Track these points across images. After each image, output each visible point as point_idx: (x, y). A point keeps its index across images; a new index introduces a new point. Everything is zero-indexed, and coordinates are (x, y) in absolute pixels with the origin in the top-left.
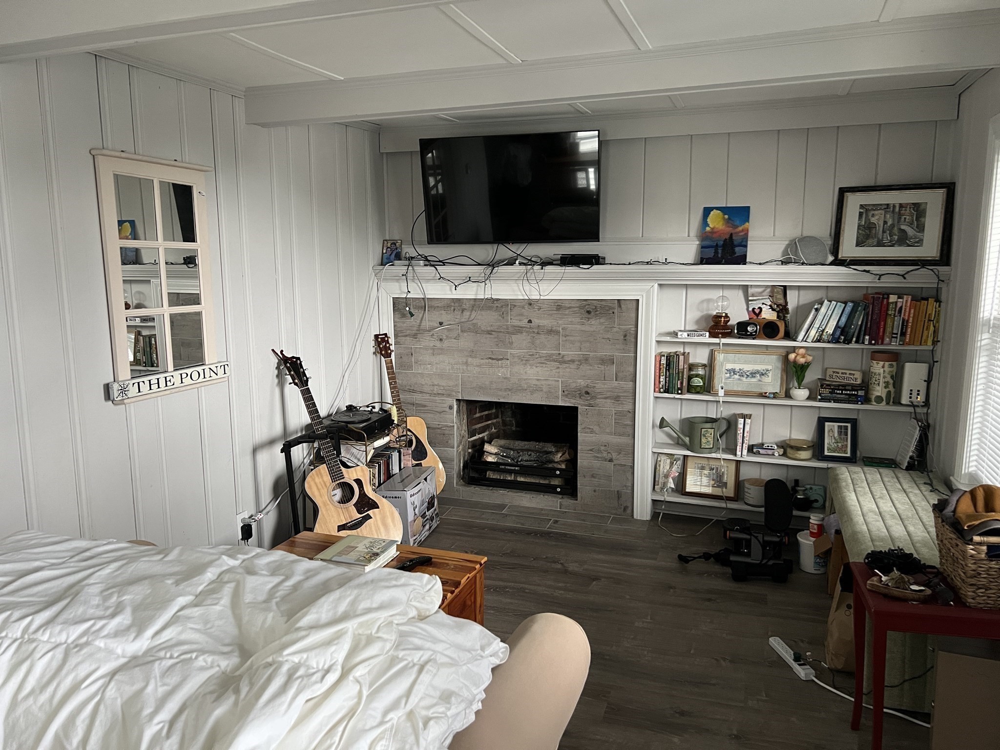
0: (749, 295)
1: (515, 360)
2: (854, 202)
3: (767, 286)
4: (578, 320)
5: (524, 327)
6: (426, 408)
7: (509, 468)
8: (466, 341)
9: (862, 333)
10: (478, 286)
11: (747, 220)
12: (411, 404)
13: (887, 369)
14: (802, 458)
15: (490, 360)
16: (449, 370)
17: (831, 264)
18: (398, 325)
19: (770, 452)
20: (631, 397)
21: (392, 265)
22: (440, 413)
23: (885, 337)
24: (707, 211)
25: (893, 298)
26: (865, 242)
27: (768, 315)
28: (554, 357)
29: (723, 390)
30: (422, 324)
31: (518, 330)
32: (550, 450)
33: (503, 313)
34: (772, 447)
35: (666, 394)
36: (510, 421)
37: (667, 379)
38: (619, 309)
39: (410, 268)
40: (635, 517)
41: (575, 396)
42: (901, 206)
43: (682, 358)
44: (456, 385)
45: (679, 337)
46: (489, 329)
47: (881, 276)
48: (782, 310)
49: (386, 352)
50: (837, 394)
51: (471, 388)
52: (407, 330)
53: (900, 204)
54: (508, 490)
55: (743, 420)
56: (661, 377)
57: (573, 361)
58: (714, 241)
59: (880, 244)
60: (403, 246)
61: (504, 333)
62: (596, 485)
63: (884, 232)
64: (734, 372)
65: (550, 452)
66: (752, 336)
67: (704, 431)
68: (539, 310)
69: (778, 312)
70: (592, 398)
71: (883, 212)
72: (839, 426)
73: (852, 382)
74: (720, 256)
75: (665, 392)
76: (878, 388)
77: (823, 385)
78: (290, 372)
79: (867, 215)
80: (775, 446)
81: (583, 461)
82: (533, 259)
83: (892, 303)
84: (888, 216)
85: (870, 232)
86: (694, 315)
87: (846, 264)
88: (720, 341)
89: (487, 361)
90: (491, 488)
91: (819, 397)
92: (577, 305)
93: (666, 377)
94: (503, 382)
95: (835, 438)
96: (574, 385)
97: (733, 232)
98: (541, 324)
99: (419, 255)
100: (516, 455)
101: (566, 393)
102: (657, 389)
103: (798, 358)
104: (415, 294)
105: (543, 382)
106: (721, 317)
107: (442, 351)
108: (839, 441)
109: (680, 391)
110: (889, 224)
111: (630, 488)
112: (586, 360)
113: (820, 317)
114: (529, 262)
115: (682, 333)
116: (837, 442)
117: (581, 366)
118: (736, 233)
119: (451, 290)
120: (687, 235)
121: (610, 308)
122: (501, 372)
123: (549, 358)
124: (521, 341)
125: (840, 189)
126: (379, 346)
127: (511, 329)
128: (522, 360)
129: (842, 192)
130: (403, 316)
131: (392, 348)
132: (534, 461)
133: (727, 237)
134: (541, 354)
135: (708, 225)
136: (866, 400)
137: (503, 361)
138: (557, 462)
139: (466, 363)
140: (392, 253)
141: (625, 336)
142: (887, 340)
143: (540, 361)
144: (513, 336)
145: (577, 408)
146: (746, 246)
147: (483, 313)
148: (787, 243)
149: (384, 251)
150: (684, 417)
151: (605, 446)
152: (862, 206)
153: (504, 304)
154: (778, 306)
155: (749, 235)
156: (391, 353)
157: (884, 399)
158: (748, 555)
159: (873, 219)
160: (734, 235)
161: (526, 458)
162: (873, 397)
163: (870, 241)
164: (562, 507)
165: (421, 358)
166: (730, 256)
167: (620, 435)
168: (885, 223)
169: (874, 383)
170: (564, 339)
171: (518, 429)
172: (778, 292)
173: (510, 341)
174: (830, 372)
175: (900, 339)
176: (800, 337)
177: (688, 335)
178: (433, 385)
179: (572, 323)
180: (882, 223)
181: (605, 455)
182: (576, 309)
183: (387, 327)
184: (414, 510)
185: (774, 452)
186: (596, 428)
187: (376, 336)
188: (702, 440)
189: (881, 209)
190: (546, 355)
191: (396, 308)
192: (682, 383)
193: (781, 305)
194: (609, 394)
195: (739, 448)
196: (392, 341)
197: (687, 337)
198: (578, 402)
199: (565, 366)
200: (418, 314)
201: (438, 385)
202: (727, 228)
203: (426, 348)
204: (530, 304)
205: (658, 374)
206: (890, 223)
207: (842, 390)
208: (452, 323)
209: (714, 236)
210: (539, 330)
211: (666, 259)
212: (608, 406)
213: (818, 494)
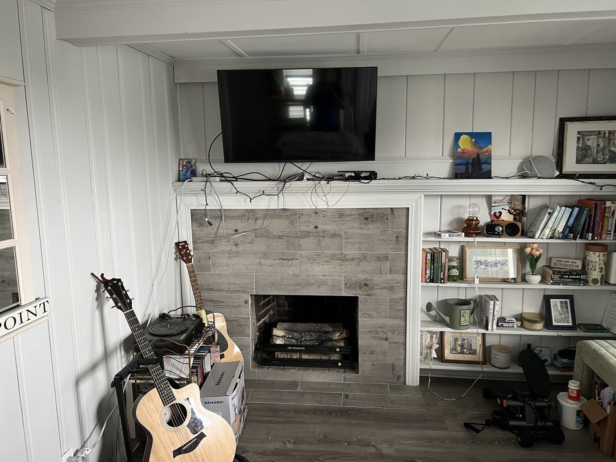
0: (492, 202)
1: (303, 260)
2: (572, 129)
3: (507, 196)
4: (357, 225)
5: (312, 232)
6: (223, 304)
7: (295, 348)
8: (260, 245)
9: (585, 231)
10: (270, 198)
11: (490, 142)
12: (209, 301)
13: (602, 258)
14: (538, 329)
15: (281, 261)
16: (245, 270)
17: (557, 177)
18: (196, 233)
19: (511, 325)
20: (403, 287)
21: (190, 181)
22: (236, 307)
23: (603, 233)
24: (458, 136)
25: (608, 204)
26: (583, 160)
27: (507, 217)
28: (338, 256)
29: (478, 279)
30: (219, 232)
31: (306, 234)
32: (328, 330)
33: (292, 221)
34: (512, 320)
35: (432, 284)
36: (284, 303)
37: (432, 271)
38: (392, 216)
39: (208, 184)
40: (407, 384)
41: (356, 288)
42: (610, 132)
43: (444, 254)
44: (251, 283)
45: (443, 237)
46: (280, 234)
47: (602, 187)
48: (519, 214)
49: (188, 258)
50: (565, 278)
51: (265, 285)
52: (204, 237)
53: (609, 131)
54: (297, 368)
55: (493, 302)
56: (427, 270)
57: (353, 259)
58: (465, 160)
59: (595, 162)
60: (197, 164)
61: (293, 237)
62: (375, 360)
63: (597, 152)
64: (480, 263)
65: (328, 332)
66: (499, 235)
67: (463, 312)
68: (323, 218)
69: (515, 215)
70: (370, 289)
71: (596, 137)
72: (560, 302)
73: (574, 268)
74: (470, 171)
75: (430, 282)
76: (594, 272)
77: (554, 272)
78: (111, 295)
79: (583, 139)
80: (514, 320)
81: (363, 341)
82: (317, 175)
83: (608, 207)
84: (600, 140)
85: (586, 152)
86: (447, 218)
87: (576, 178)
88: (475, 240)
89: (278, 261)
90: (282, 367)
91: (552, 282)
92: (357, 213)
93: (431, 270)
94: (293, 278)
95: (558, 311)
96: (355, 279)
97: (479, 152)
98: (326, 230)
99: (215, 172)
100: (299, 336)
101: (348, 285)
102: (424, 280)
103: (534, 251)
104: (213, 205)
105: (327, 278)
106: (473, 220)
107: (238, 254)
108: (562, 313)
109: (442, 281)
110: (601, 147)
111: (402, 361)
112: (365, 257)
113: (553, 219)
114: (315, 178)
115: (444, 234)
116: (561, 314)
117: (361, 263)
118: (481, 153)
119: (245, 202)
120: (441, 155)
121: (385, 215)
122: (291, 269)
123: (333, 257)
124: (308, 243)
125: (561, 119)
126: (180, 253)
127: (299, 234)
128: (310, 260)
129: (563, 122)
130: (201, 225)
131: (192, 253)
132: (316, 340)
133: (475, 156)
134: (326, 254)
135: (459, 147)
136: (586, 282)
137: (293, 261)
138: (335, 340)
139: (260, 264)
140: (188, 170)
141: (397, 237)
142: (604, 236)
143: (324, 260)
144: (302, 240)
145: (358, 297)
146: (490, 164)
147: (275, 221)
148: (521, 161)
149: (181, 169)
150: (440, 299)
151: (382, 327)
152: (579, 133)
153: (293, 213)
154: (515, 210)
155: (492, 155)
156: (191, 258)
157: (599, 280)
158: (523, 419)
159: (588, 142)
160: (480, 155)
161: (308, 338)
162: (590, 280)
163: (587, 159)
164: (346, 380)
165: (218, 261)
166: (479, 171)
167: (394, 318)
168: (598, 145)
169: (591, 269)
170: (346, 241)
171: (290, 309)
172: (517, 200)
173: (299, 244)
174: (554, 261)
175: (613, 235)
176: (537, 235)
177: (449, 236)
178: (230, 284)
179: (352, 228)
180: (595, 145)
181: (381, 335)
182: (355, 216)
183: (186, 235)
184: (235, 411)
185: (514, 325)
186: (374, 314)
187: (177, 244)
188: (462, 319)
189: (594, 135)
190: (331, 254)
191: (194, 219)
192: (444, 274)
193: (518, 210)
194: (384, 285)
195: (490, 324)
196: (191, 247)
197: (448, 237)
198: (358, 292)
199: (347, 264)
200: (216, 223)
201: (234, 284)
202: (475, 149)
203: (223, 252)
204: (316, 213)
205: (424, 268)
206: (602, 145)
207: (569, 275)
208: (246, 230)
209: (465, 155)
210: (324, 234)
211: (427, 174)
212: (384, 295)
213: (546, 355)
